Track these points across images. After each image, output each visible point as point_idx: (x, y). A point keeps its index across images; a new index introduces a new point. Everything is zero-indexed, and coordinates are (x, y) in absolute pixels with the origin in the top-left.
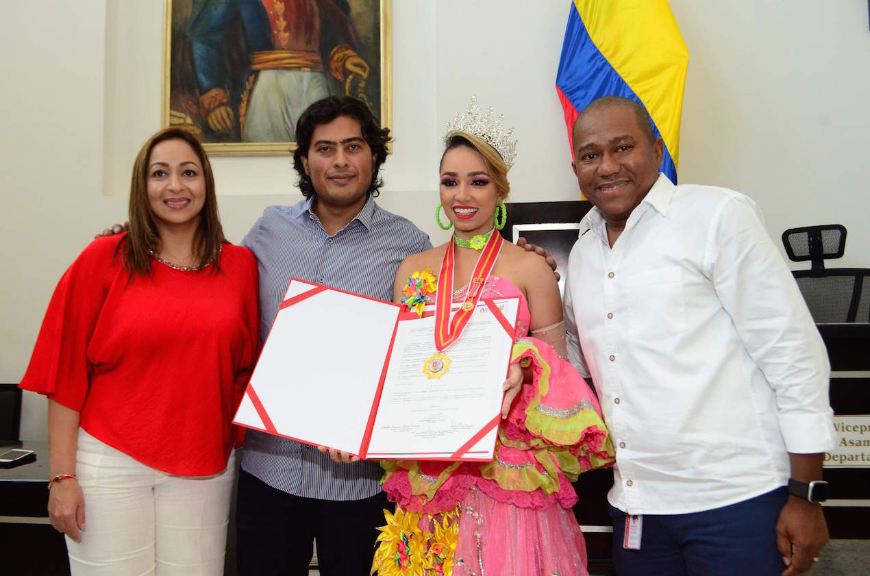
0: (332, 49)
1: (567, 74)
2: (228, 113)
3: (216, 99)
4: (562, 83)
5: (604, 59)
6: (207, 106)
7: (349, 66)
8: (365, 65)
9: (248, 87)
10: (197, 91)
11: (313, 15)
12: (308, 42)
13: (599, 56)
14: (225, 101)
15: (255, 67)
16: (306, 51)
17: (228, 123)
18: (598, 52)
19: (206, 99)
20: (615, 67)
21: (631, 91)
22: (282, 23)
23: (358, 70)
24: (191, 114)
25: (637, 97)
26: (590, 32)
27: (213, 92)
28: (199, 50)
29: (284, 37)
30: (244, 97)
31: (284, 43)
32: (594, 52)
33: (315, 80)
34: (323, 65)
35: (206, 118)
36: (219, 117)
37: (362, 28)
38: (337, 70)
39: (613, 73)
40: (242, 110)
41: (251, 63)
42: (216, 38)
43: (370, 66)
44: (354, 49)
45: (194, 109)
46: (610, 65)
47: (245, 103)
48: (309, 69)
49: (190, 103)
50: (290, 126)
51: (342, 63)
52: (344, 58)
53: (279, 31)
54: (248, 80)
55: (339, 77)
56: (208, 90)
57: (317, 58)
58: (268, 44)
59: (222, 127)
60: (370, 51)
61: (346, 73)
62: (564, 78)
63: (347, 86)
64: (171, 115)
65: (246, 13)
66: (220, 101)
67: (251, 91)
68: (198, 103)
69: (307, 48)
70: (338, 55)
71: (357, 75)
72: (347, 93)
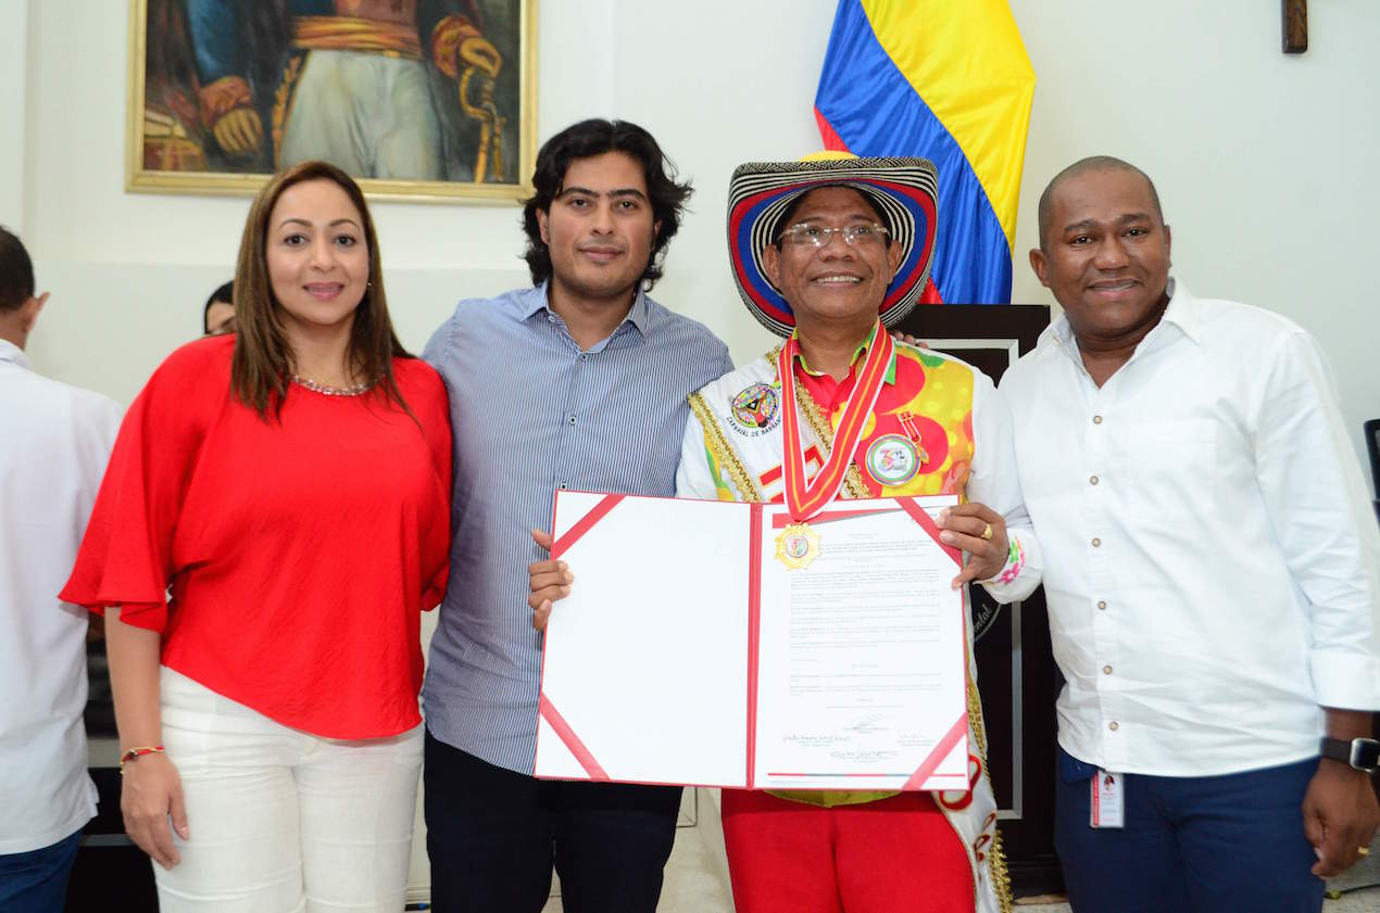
0: (437, 22)
1: (831, 96)
2: (251, 124)
3: (230, 96)
4: (824, 106)
5: (897, 71)
6: (212, 106)
7: (466, 52)
8: (495, 53)
9: (288, 75)
10: (195, 79)
12: (396, 7)
13: (889, 66)
14: (246, 99)
15: (301, 43)
16: (394, 23)
17: (252, 139)
18: (888, 60)
19: (212, 95)
20: (915, 86)
21: (942, 126)
23: (482, 61)
24: (184, 120)
25: (950, 136)
26: (875, 27)
27: (225, 83)
28: (198, 6)
30: (281, 94)
31: (355, 6)
32: (878, 59)
33: (406, 74)
34: (423, 47)
35: (211, 128)
36: (235, 127)
38: (445, 59)
39: (912, 96)
40: (277, 119)
41: (293, 36)
43: (502, 55)
44: (474, 22)
45: (190, 112)
46: (907, 83)
47: (283, 105)
48: (396, 54)
49: (182, 99)
50: (362, 149)
51: (455, 46)
52: (458, 38)
54: (288, 65)
55: (450, 71)
56: (215, 79)
57: (411, 34)
58: (326, 5)
59: (241, 146)
60: (503, 30)
61: (461, 64)
62: (829, 97)
63: (464, 87)
64: (146, 119)
66: (237, 100)
67: (293, 86)
68: (196, 101)
69: (396, 17)
70: (447, 32)
71: (479, 69)
72: (463, 100)
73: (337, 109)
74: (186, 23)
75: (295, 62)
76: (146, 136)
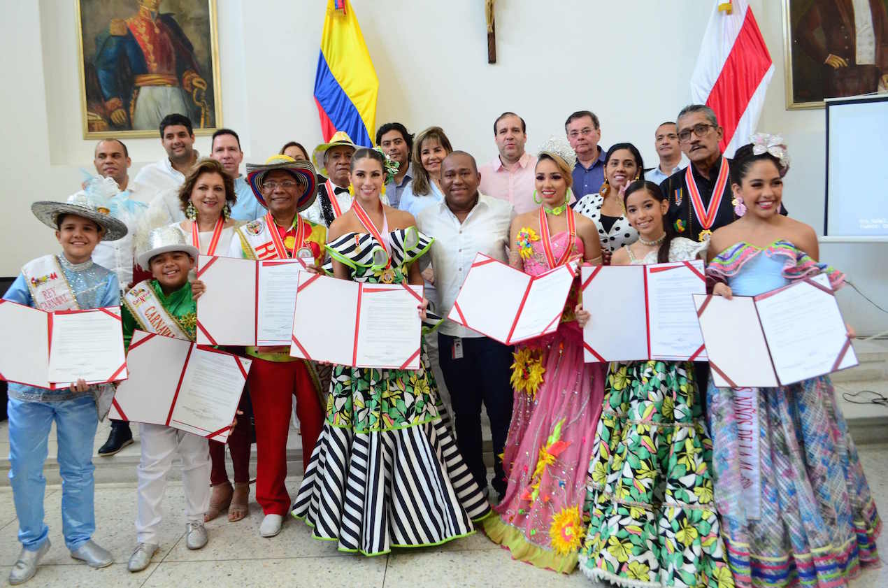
0: (183, 73)
1: (319, 91)
2: (122, 113)
3: (115, 104)
4: (317, 95)
5: (337, 83)
6: (109, 109)
7: (195, 83)
8: (204, 82)
9: (134, 96)
10: (103, 100)
11: (171, 52)
12: (169, 69)
13: (335, 81)
14: (120, 105)
15: (138, 84)
16: (168, 74)
17: (124, 119)
18: (334, 79)
19: (109, 104)
20: (343, 88)
21: (351, 102)
22: (152, 57)
23: (201, 86)
24: (101, 114)
25: (354, 106)
26: (330, 68)
27: (113, 100)
28: (102, 74)
29: (154, 66)
30: (132, 102)
31: (154, 70)
32: (332, 79)
33: (174, 93)
34: (179, 82)
35: (110, 116)
36: (118, 115)
37: (201, 59)
38: (187, 86)
39: (342, 92)
40: (132, 112)
41: (135, 82)
42: (112, 66)
43: (207, 83)
44: (197, 72)
45: (102, 111)
46: (340, 87)
47: (133, 106)
48: (170, 85)
49: (99, 107)
51: (190, 81)
52: (191, 78)
53: (150, 62)
54: (134, 93)
55: (189, 89)
56: (109, 99)
57: (175, 78)
58: (145, 71)
59: (120, 121)
60: (207, 74)
61: (193, 87)
62: (318, 91)
63: (194, 95)
64: (88, 115)
65: (129, 52)
66: (117, 105)
67: (136, 99)
68: (104, 107)
69: (169, 72)
70: (187, 76)
71: (200, 90)
72: (195, 100)
73: (151, 106)
74: (98, 81)
75: (136, 91)
76: (88, 120)
